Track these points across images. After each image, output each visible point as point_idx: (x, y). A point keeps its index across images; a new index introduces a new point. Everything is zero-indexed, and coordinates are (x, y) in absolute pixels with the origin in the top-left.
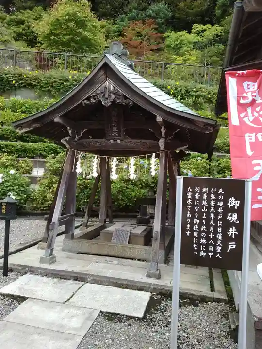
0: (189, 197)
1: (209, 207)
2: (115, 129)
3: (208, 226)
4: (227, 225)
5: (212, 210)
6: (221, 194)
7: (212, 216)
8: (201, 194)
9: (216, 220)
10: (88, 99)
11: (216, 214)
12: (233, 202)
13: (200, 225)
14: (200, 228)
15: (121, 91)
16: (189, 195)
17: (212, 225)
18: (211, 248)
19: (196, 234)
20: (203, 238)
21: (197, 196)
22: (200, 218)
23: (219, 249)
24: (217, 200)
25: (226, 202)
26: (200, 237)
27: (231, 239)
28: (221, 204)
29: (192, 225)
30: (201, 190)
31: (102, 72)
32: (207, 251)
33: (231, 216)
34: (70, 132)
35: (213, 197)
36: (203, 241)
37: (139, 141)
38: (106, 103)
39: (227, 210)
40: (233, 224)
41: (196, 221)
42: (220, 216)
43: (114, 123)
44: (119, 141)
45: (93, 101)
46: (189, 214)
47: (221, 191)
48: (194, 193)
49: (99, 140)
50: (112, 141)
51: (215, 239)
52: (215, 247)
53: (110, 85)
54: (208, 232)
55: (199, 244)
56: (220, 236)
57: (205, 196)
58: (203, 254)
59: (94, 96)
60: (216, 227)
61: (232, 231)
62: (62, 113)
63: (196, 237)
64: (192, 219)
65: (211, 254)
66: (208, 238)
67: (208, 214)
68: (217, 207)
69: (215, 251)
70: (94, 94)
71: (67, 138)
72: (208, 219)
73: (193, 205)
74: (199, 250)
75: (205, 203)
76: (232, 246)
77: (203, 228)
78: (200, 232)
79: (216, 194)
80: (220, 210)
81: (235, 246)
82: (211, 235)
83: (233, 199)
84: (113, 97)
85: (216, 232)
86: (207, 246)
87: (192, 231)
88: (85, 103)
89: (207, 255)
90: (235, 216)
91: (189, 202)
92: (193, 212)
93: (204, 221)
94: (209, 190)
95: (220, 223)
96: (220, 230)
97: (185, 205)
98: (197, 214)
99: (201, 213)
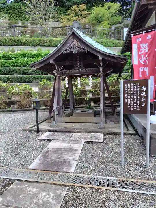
1: (134, 91)
2: (78, 64)
3: (134, 99)
4: (141, 97)
5: (135, 92)
6: (139, 86)
7: (135, 94)
8: (131, 87)
9: (137, 96)
10: (66, 50)
11: (137, 93)
12: (143, 88)
14: (130, 99)
15: (81, 46)
16: (126, 87)
17: (135, 98)
18: (135, 107)
19: (129, 102)
20: (132, 103)
21: (129, 87)
22: (130, 96)
23: (138, 107)
24: (137, 88)
25: (140, 88)
26: (130, 103)
28: (138, 89)
29: (127, 98)
30: (131, 85)
31: (71, 37)
32: (134, 108)
33: (143, 93)
34: (56, 67)
35: (135, 87)
36: (132, 104)
37: (90, 69)
38: (75, 52)
39: (141, 91)
40: (144, 97)
41: (129, 97)
42: (138, 94)
43: (78, 62)
44: (80, 70)
45: (68, 51)
46: (126, 95)
47: (138, 84)
48: (128, 86)
49: (71, 70)
50: (77, 70)
51: (137, 103)
52: (136, 106)
53: (76, 43)
54: (134, 101)
55: (130, 106)
56: (138, 102)
58: (132, 109)
59: (69, 49)
60: (137, 99)
61: (143, 99)
62: (54, 59)
63: (129, 103)
64: (127, 97)
65: (135, 109)
66: (134, 103)
67: (134, 94)
68: (137, 91)
69: (137, 107)
70: (69, 48)
71: (56, 70)
72: (134, 96)
73: (128, 91)
74: (130, 108)
75: (132, 90)
76: (143, 105)
77: (132, 99)
78: (131, 101)
79: (137, 86)
80: (138, 92)
81: (144, 105)
83: (143, 87)
84: (77, 49)
85: (137, 100)
86: (134, 106)
87: (127, 101)
88: (64, 53)
90: (144, 93)
91: (126, 90)
92: (127, 94)
93: (132, 97)
94: (134, 85)
95: (139, 97)
96: (139, 99)
97: (124, 91)
98: (129, 94)
99: (131, 94)
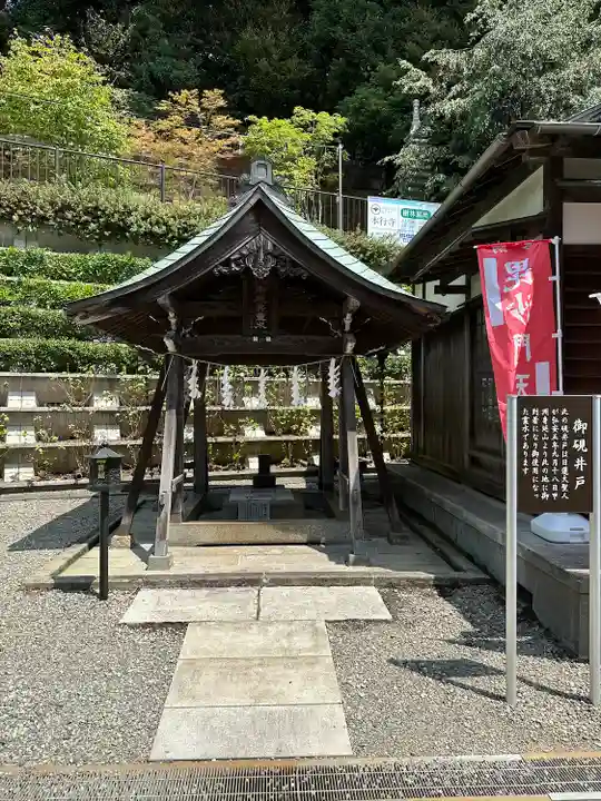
0: (526, 422)
1: (550, 434)
3: (550, 459)
4: (574, 455)
5: (555, 437)
6: (564, 415)
7: (555, 445)
8: (541, 418)
9: (559, 451)
11: (560, 442)
12: (580, 426)
13: (541, 459)
14: (540, 463)
16: (526, 420)
17: (555, 458)
18: (555, 487)
19: (535, 470)
20: (544, 475)
21: (535, 420)
22: (540, 449)
23: (564, 487)
24: (560, 425)
25: (571, 425)
27: (579, 473)
28: (565, 428)
29: (530, 459)
30: (540, 412)
32: (550, 491)
33: (578, 443)
35: (555, 420)
36: (545, 479)
39: (574, 436)
40: (580, 454)
41: (535, 453)
42: (565, 445)
46: (525, 446)
47: (564, 411)
48: (531, 416)
51: (560, 476)
52: (559, 485)
54: (550, 467)
55: (540, 484)
56: (565, 471)
57: (545, 419)
58: (545, 496)
60: (560, 459)
61: (580, 463)
63: (536, 475)
64: (530, 451)
65: (555, 495)
66: (550, 475)
67: (550, 443)
68: (560, 433)
69: (560, 492)
72: (550, 450)
73: (531, 433)
74: (540, 492)
75: (545, 429)
76: (580, 482)
77: (545, 462)
78: (540, 468)
79: (559, 416)
80: (565, 437)
81: (583, 481)
82: (555, 470)
83: (579, 421)
85: (560, 466)
86: (550, 485)
87: (530, 467)
89: (551, 497)
90: (583, 442)
91: (526, 429)
92: (531, 441)
93: (545, 453)
94: (550, 412)
95: (565, 454)
96: (565, 462)
97: (520, 433)
98: (536, 444)
99: (541, 443)
